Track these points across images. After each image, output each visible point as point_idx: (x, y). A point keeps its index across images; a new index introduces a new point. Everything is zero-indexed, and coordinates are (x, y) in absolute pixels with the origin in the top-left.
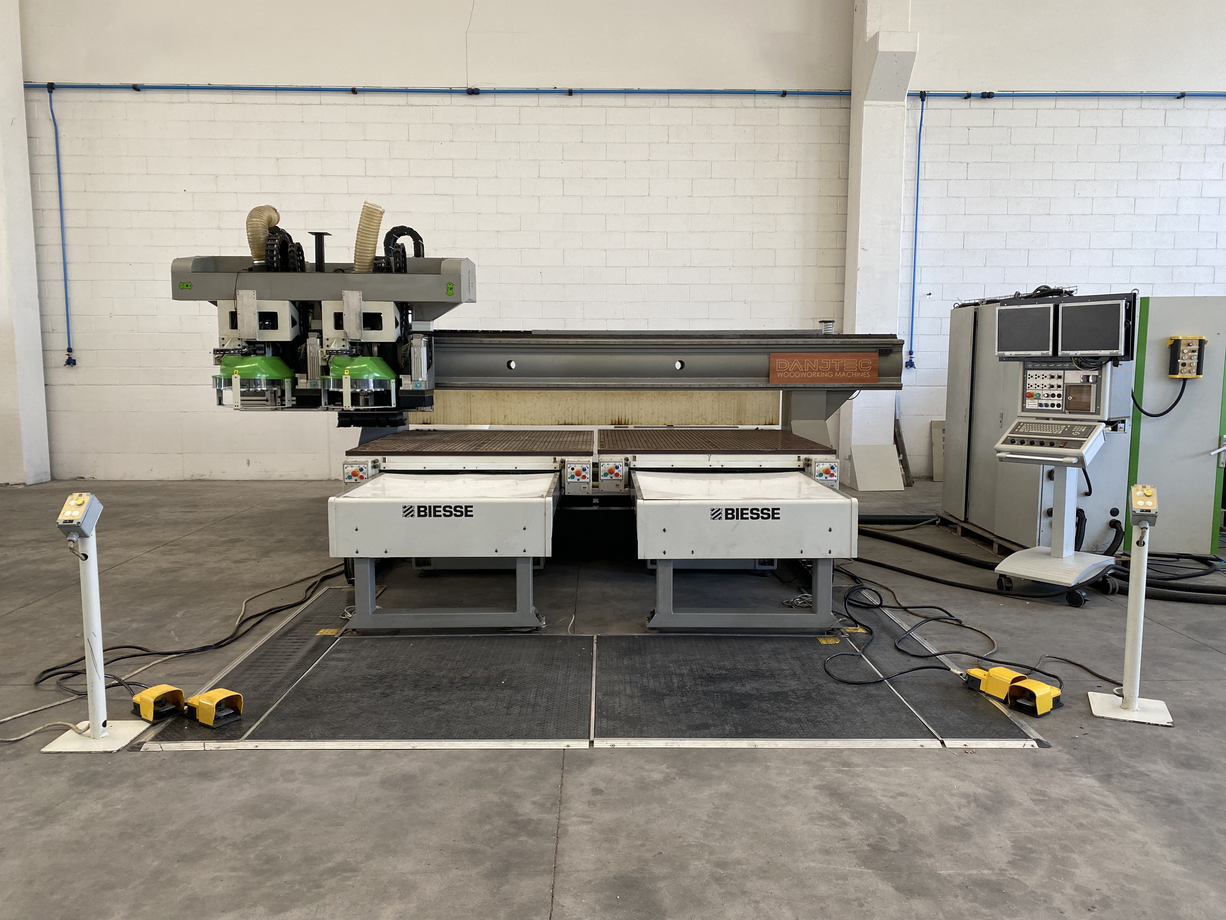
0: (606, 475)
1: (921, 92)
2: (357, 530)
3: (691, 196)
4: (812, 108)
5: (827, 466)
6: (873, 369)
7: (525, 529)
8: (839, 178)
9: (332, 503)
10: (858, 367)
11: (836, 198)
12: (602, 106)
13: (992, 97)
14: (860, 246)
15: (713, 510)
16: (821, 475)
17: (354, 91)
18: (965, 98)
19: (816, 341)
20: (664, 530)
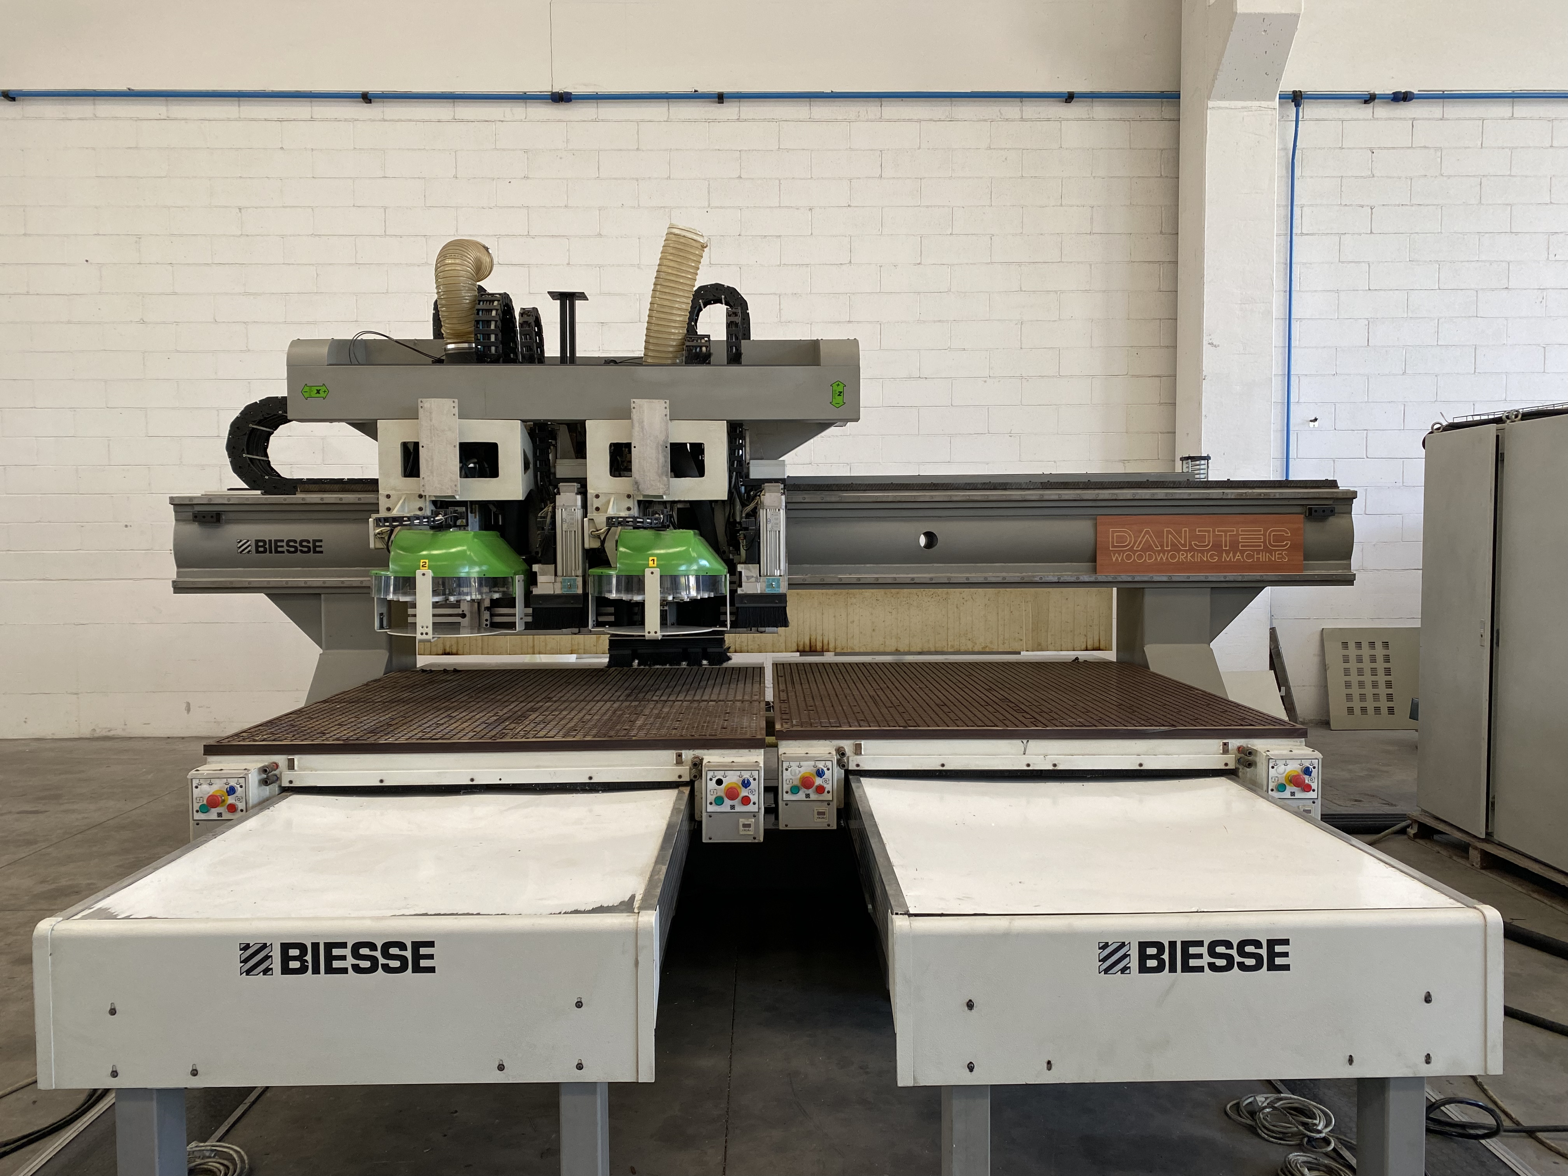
0: (795, 790)
1: (1294, 92)
2: (113, 1012)
3: (919, 264)
4: (1114, 120)
5: (1294, 767)
6: (1294, 547)
7: (579, 1005)
8: (1161, 232)
9: (44, 938)
10: (1264, 542)
11: (1157, 265)
12: (772, 120)
13: (1411, 99)
14: (1206, 340)
15: (1106, 945)
16: (1281, 788)
17: (366, 98)
18: (1366, 102)
19: (1190, 494)
20: (970, 1005)
